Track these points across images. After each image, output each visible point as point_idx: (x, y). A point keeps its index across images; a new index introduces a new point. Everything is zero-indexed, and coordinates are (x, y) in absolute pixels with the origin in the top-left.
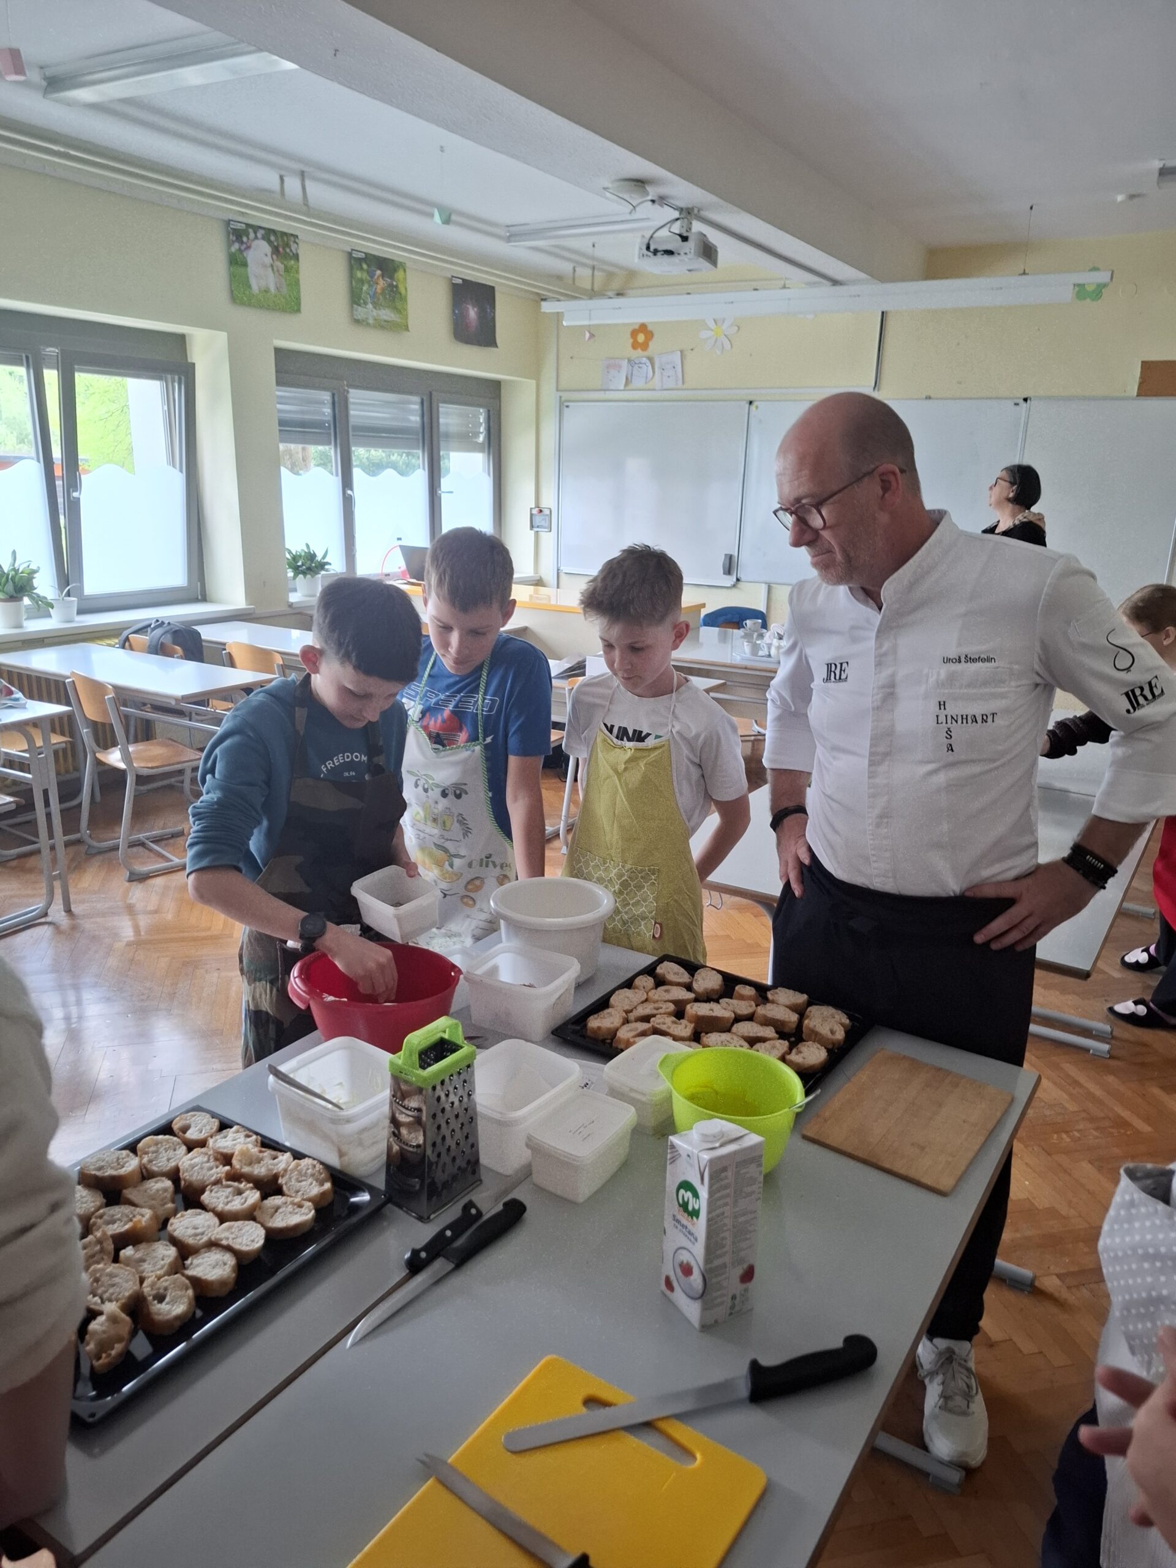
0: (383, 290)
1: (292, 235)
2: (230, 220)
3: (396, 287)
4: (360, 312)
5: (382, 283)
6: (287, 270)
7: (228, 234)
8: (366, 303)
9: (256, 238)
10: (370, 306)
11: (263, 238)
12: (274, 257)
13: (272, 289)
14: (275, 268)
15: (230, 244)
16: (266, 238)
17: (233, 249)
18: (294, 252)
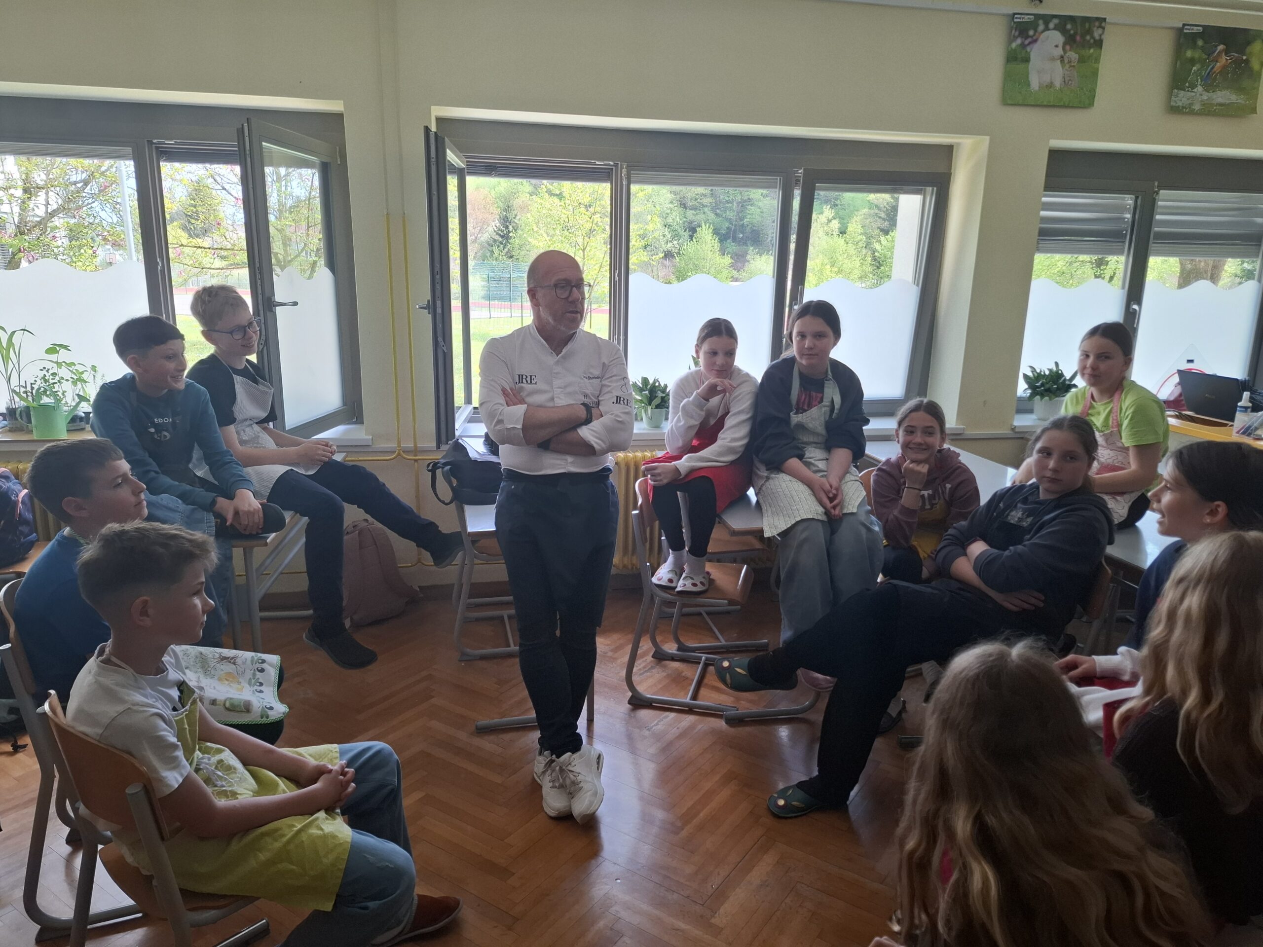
0: (1224, 67)
1: (1097, 19)
2: (1015, 14)
3: (1247, 62)
4: (1182, 98)
5: (1224, 60)
6: (1082, 60)
7: (1011, 29)
8: (1193, 86)
9: (1047, 29)
10: (1199, 89)
11: (1056, 28)
12: (1068, 47)
13: (1058, 83)
14: (1066, 61)
15: (1011, 39)
16: (1061, 28)
17: (1014, 45)
18: (1097, 38)
